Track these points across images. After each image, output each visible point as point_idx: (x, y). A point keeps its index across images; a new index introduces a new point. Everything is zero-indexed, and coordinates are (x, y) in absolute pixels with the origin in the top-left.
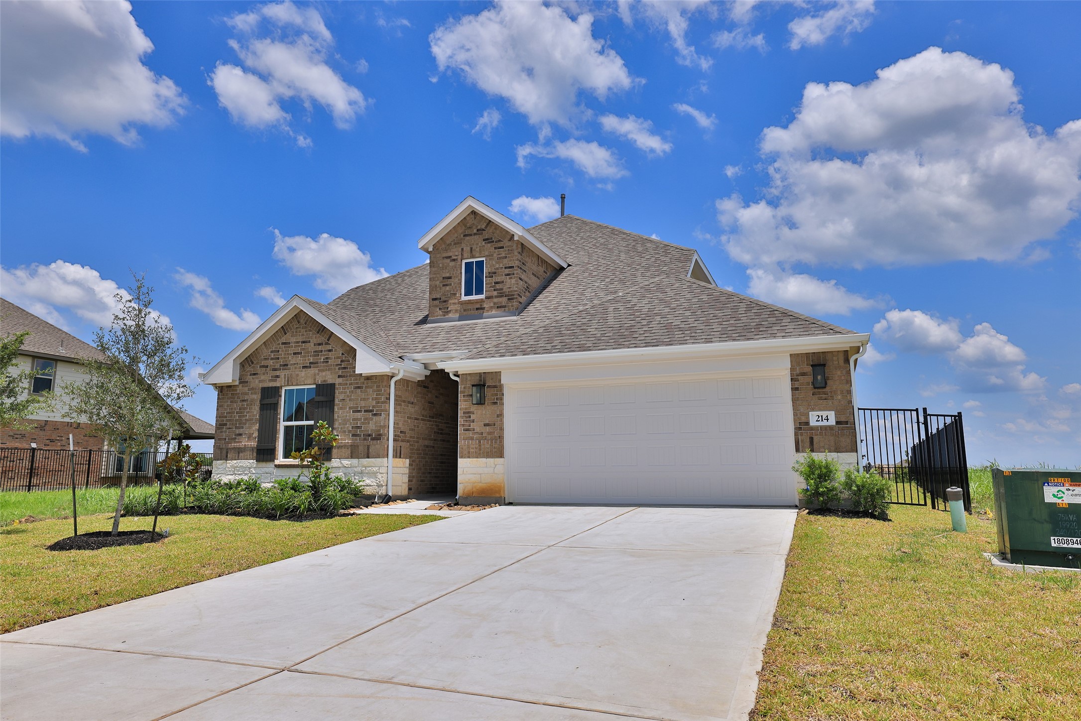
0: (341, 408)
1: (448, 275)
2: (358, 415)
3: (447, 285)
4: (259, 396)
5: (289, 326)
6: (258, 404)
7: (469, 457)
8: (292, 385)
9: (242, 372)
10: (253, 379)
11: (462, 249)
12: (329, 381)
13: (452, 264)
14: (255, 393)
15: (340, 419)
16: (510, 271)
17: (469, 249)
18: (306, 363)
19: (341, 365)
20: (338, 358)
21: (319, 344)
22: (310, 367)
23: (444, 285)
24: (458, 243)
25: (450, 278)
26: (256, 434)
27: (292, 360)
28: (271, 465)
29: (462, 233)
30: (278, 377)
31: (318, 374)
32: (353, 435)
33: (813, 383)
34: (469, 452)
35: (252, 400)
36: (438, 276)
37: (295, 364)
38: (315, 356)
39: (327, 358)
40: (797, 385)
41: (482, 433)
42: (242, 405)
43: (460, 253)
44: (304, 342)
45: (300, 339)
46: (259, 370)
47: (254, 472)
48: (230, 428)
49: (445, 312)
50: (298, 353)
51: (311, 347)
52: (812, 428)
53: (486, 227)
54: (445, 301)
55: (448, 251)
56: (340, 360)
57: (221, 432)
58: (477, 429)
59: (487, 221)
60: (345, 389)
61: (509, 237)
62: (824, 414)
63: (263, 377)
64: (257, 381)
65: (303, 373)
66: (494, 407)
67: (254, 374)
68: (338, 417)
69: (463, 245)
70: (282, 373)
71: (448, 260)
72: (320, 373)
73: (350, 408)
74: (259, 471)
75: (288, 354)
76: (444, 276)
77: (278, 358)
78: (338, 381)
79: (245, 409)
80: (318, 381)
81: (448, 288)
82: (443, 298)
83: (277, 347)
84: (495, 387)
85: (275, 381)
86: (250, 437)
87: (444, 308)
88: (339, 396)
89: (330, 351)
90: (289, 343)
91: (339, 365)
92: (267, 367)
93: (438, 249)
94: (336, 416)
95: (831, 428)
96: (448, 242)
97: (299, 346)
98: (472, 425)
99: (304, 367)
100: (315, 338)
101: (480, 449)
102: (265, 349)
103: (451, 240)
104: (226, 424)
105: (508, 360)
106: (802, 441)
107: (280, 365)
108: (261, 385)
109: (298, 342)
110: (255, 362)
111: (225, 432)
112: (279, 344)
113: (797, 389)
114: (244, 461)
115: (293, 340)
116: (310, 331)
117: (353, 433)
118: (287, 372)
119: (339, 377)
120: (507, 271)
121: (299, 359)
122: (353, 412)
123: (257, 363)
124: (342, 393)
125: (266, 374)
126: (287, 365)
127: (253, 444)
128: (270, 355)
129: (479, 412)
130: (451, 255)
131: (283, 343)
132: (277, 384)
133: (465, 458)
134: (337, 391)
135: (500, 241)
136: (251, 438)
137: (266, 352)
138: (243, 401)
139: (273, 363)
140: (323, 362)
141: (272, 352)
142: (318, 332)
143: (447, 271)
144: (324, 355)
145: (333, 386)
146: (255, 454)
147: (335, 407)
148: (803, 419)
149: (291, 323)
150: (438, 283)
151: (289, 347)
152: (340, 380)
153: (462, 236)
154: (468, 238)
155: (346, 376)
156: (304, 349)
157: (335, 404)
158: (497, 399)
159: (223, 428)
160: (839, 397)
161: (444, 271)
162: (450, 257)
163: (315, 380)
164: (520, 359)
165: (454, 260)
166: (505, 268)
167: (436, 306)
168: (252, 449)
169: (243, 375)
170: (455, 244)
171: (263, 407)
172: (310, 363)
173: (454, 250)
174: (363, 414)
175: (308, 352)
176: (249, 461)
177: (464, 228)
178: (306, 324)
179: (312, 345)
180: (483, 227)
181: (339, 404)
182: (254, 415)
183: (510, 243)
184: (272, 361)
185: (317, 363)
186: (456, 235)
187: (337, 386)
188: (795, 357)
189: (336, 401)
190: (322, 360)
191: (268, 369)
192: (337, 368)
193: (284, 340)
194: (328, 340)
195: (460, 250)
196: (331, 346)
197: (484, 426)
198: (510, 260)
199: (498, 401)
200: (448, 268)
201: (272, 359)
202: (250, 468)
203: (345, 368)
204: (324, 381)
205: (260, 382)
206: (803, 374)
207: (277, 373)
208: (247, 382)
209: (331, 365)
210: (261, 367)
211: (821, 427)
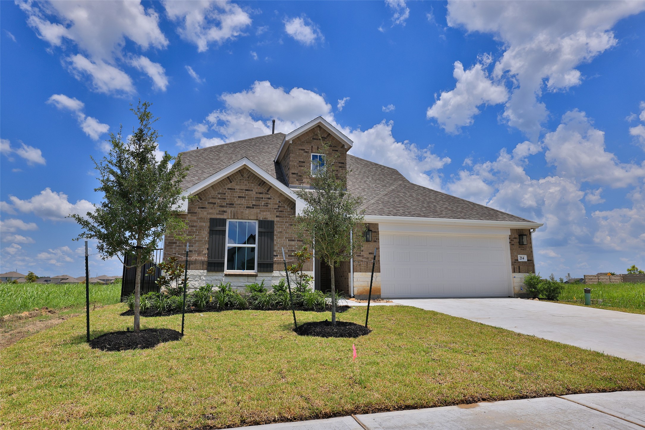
0: (279, 238)
1: (302, 160)
2: (293, 243)
3: (302, 166)
4: (208, 224)
5: (234, 177)
6: (206, 230)
7: (361, 272)
8: (238, 219)
9: (191, 205)
10: (201, 211)
11: (312, 147)
12: (269, 219)
13: (305, 154)
14: (204, 222)
15: (278, 245)
16: (342, 165)
17: (316, 147)
18: (250, 205)
19: (278, 209)
20: (276, 204)
21: (260, 193)
22: (253, 208)
23: (300, 166)
24: (309, 142)
25: (304, 162)
26: (206, 251)
27: (237, 201)
28: (220, 274)
29: (311, 137)
30: (225, 212)
31: (260, 213)
32: (289, 256)
33: (519, 242)
34: (360, 269)
35: (201, 228)
36: (296, 159)
37: (240, 204)
38: (257, 200)
39: (267, 203)
40: (513, 243)
41: (368, 258)
42: (192, 229)
43: (310, 149)
44: (247, 190)
45: (244, 187)
46: (207, 205)
47: (204, 279)
48: (179, 246)
49: (300, 182)
50: (243, 197)
51: (253, 194)
52: (519, 262)
53: (327, 137)
54: (301, 176)
55: (303, 146)
56: (277, 206)
57: (171, 248)
58: (365, 256)
59: (328, 134)
60: (282, 225)
61: (341, 146)
62: (522, 256)
63: (211, 211)
64: (205, 213)
65: (247, 211)
66: (375, 243)
67: (203, 208)
68: (277, 243)
69: (312, 144)
70: (229, 210)
71: (303, 152)
72: (262, 213)
73: (286, 238)
74: (208, 278)
75: (233, 197)
76: (300, 160)
77: (225, 199)
78: (276, 219)
79: (194, 232)
80: (260, 218)
81: (302, 168)
82: (299, 174)
83: (224, 191)
84: (375, 232)
85: (223, 214)
86: (199, 253)
87: (300, 180)
88: (277, 229)
89: (269, 198)
90: (235, 189)
91: (276, 208)
92: (215, 204)
93: (295, 143)
94: (275, 243)
95: (525, 262)
96: (302, 140)
97: (243, 192)
98: (362, 253)
99: (247, 207)
100: (256, 189)
101: (367, 267)
102: (213, 191)
103: (304, 140)
104: (176, 243)
105: (385, 217)
106: (516, 268)
107: (227, 204)
108: (209, 216)
109: (241, 190)
110: (203, 199)
111: (175, 248)
112: (225, 189)
113: (513, 245)
114: (194, 271)
115: (238, 187)
116: (252, 183)
117: (289, 254)
118: (233, 209)
119: (277, 216)
120: (340, 165)
121: (243, 201)
122: (289, 240)
123: (206, 200)
124: (279, 227)
125: (213, 209)
126: (233, 204)
127: (204, 258)
128: (217, 196)
129: (366, 246)
130: (305, 148)
131: (228, 189)
132: (224, 217)
133: (358, 272)
134: (275, 226)
135: (335, 147)
136: (201, 254)
137: (213, 193)
138: (192, 226)
139: (220, 201)
140: (264, 206)
141: (219, 193)
142: (259, 185)
143: (302, 158)
144: (264, 201)
145: (272, 222)
146: (205, 266)
147: (275, 236)
148: (516, 258)
149: (236, 175)
150: (296, 164)
151: (235, 192)
152: (278, 219)
153: (312, 139)
154: (315, 141)
155: (282, 217)
156: (247, 195)
157: (275, 235)
158: (376, 239)
159: (173, 246)
160: (528, 249)
161: (300, 157)
162: (304, 150)
163: (257, 217)
164: (391, 218)
165: (306, 152)
166: (339, 163)
167: (295, 178)
168: (203, 262)
169: (192, 207)
170: (307, 142)
171: (212, 232)
172: (253, 205)
173: (306, 146)
174: (296, 243)
175: (251, 197)
176: (199, 271)
177: (313, 134)
178: (248, 178)
179: (254, 193)
180: (325, 136)
181: (277, 235)
182: (203, 238)
183: (342, 149)
184: (219, 200)
185: (259, 206)
186: (308, 137)
187: (275, 223)
188: (512, 230)
189: (275, 233)
190: (263, 204)
191: (216, 205)
192: (275, 211)
193: (229, 186)
194: (268, 191)
195: (311, 147)
196: (270, 195)
197: (369, 254)
198: (342, 159)
199: (377, 240)
200: (302, 156)
201: (219, 198)
202: (200, 276)
203: (281, 211)
204: (265, 218)
205: (208, 214)
206: (515, 238)
207: (225, 209)
208: (196, 213)
209: (271, 208)
210: (209, 203)
211: (522, 262)
